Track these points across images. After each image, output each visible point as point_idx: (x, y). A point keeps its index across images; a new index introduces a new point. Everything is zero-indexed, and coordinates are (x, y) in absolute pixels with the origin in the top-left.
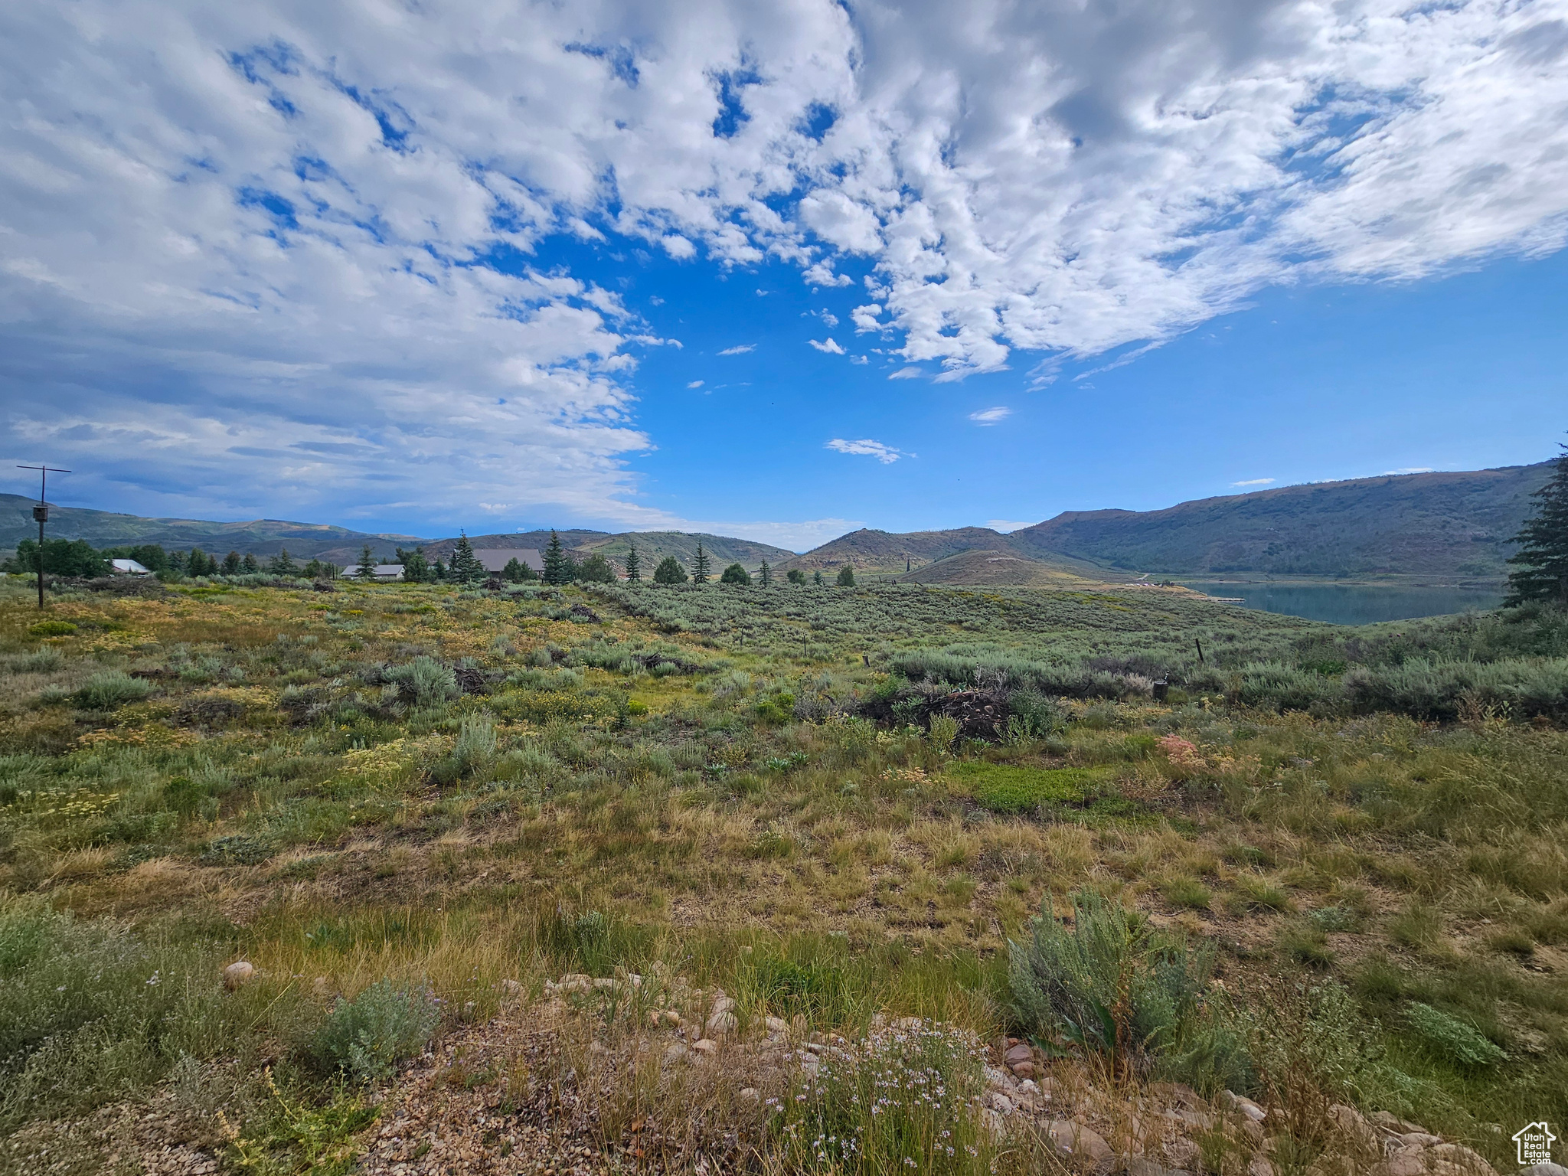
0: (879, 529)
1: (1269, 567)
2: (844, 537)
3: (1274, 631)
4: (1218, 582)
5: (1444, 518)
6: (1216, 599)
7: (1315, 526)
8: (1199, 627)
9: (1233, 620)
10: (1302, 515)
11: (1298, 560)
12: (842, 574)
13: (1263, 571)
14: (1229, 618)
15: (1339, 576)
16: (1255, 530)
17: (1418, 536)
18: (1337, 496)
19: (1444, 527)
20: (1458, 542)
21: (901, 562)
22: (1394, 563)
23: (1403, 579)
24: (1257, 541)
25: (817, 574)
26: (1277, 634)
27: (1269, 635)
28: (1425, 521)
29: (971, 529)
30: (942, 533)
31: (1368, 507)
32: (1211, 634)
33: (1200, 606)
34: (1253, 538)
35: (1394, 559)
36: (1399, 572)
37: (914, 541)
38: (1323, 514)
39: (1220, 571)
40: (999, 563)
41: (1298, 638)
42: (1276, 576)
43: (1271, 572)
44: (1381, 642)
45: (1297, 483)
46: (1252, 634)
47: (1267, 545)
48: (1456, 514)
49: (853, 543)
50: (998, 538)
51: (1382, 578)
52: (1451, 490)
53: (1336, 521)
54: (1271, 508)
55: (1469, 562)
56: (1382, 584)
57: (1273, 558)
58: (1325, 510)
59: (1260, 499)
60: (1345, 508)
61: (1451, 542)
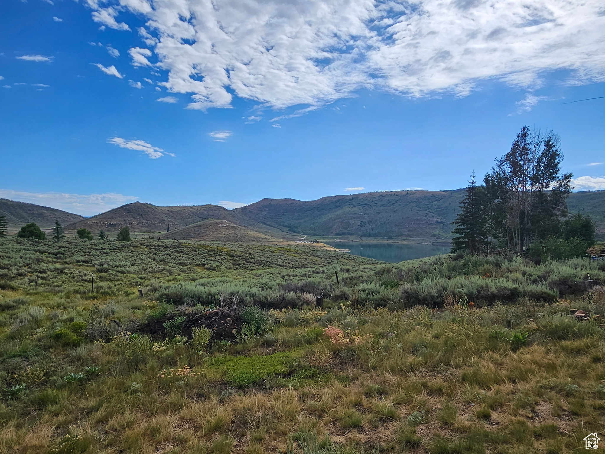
0: (148, 202)
1: (361, 233)
2: (123, 207)
3: (365, 266)
4: (339, 241)
5: (426, 212)
6: (338, 250)
7: (379, 213)
8: (333, 265)
9: (347, 261)
10: (374, 207)
11: (373, 230)
12: (121, 233)
13: (358, 235)
14: (345, 260)
15: (389, 238)
16: (355, 214)
17: (417, 220)
18: (388, 199)
19: (426, 216)
20: (431, 224)
21: (163, 225)
22: (409, 233)
23: (413, 240)
24: (355, 220)
25: (102, 233)
26: (367, 268)
27: (364, 268)
28: (420, 213)
29: (210, 206)
30: (191, 207)
31: (400, 205)
32: (339, 269)
33: (332, 254)
34: (354, 218)
35: (409, 231)
36: (411, 237)
37: (172, 212)
38: (382, 208)
39: (339, 235)
40: (227, 228)
41: (377, 270)
42: (364, 238)
43: (362, 236)
44: (410, 271)
45: (373, 191)
46: (357, 268)
47: (360, 222)
48: (430, 210)
49: (129, 211)
50: (226, 212)
51: (404, 240)
52: (429, 199)
53: (387, 211)
54: (362, 203)
55: (435, 233)
56: (405, 242)
57: (363, 229)
58: (383, 205)
59: (357, 198)
60: (391, 205)
61: (429, 223)
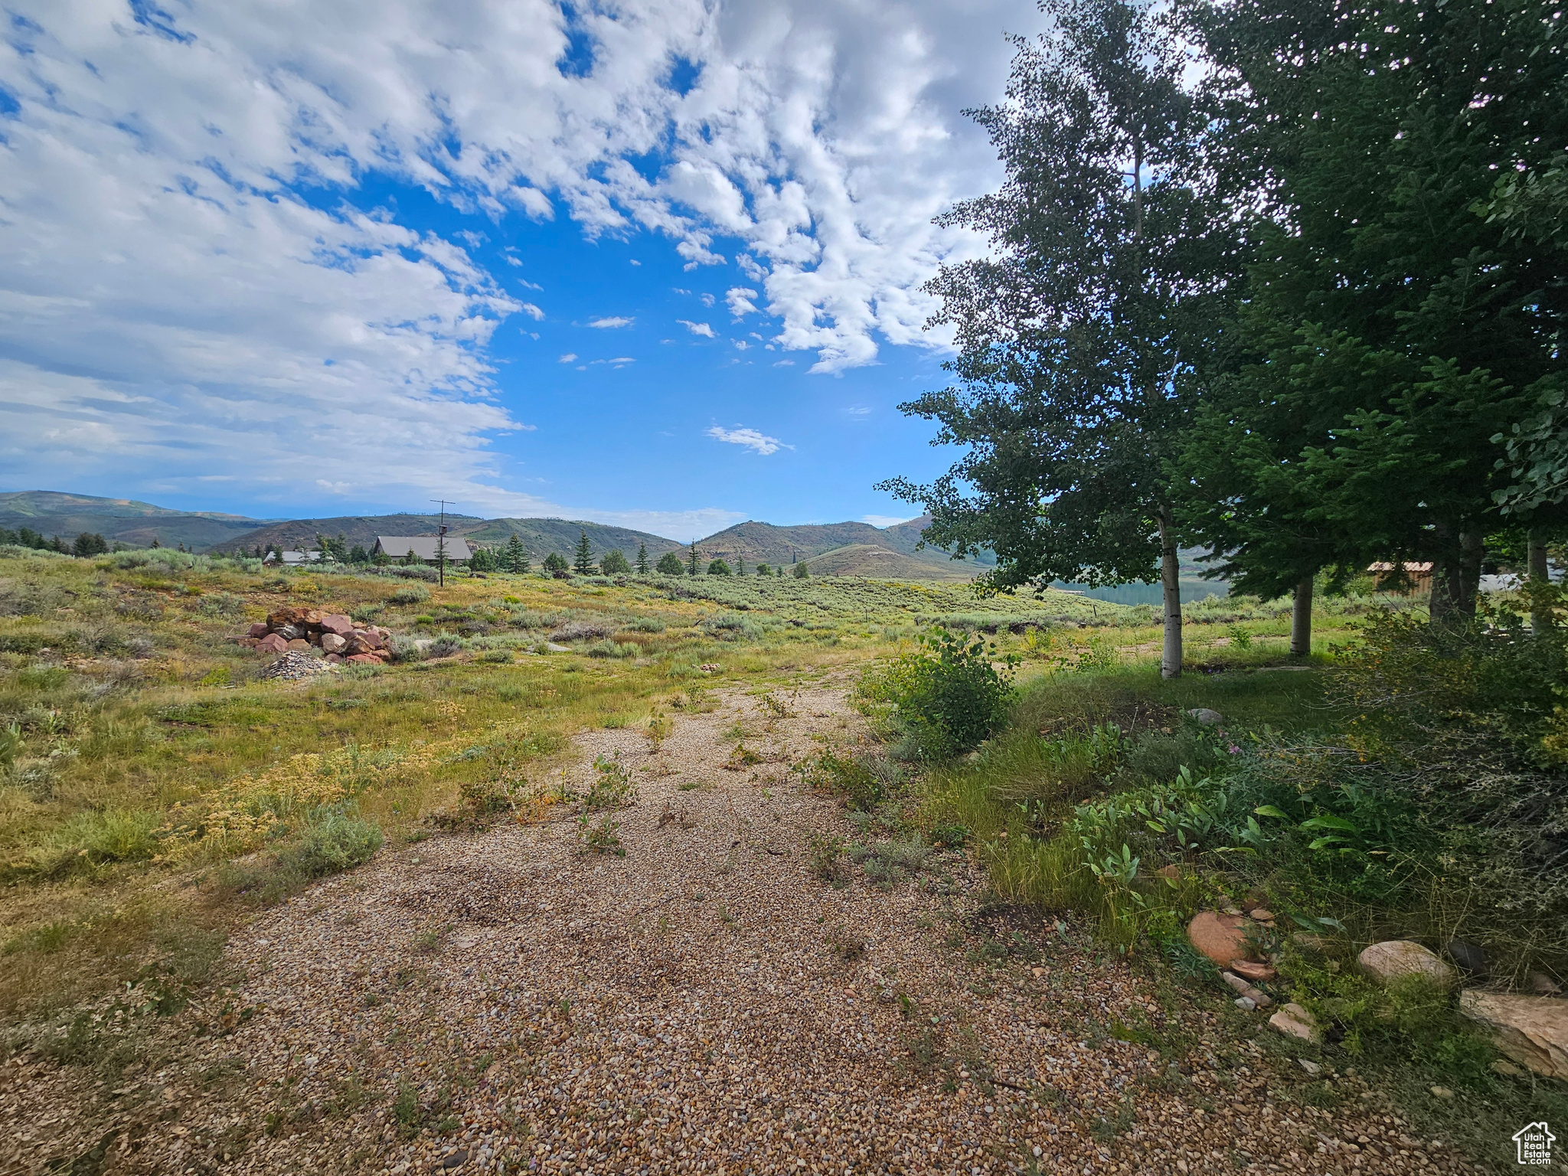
0: (765, 521)
2: (731, 528)
21: (787, 554)
29: (851, 524)
30: (824, 526)
37: (797, 534)
40: (879, 557)
49: (740, 535)
50: (875, 533)
